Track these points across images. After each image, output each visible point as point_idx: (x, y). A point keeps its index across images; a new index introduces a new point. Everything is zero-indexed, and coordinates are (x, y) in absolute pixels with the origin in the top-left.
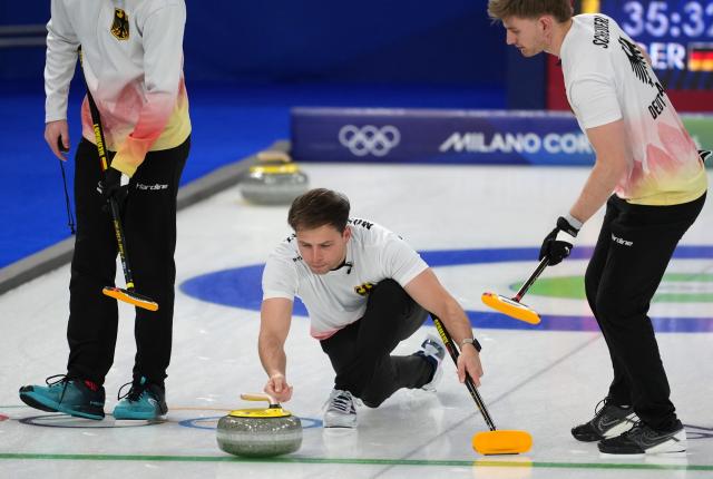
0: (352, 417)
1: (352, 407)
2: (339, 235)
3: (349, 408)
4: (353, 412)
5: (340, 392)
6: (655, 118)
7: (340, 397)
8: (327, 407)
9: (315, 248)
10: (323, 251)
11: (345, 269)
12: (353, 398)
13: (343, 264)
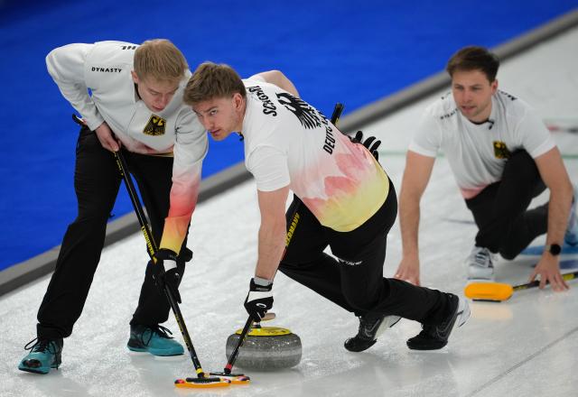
0: (490, 270)
1: (490, 262)
2: (487, 82)
3: (487, 263)
4: (491, 266)
5: (480, 249)
6: (331, 153)
7: (480, 253)
8: (469, 262)
9: (467, 89)
10: (473, 94)
11: (487, 124)
12: (491, 254)
13: (487, 121)
